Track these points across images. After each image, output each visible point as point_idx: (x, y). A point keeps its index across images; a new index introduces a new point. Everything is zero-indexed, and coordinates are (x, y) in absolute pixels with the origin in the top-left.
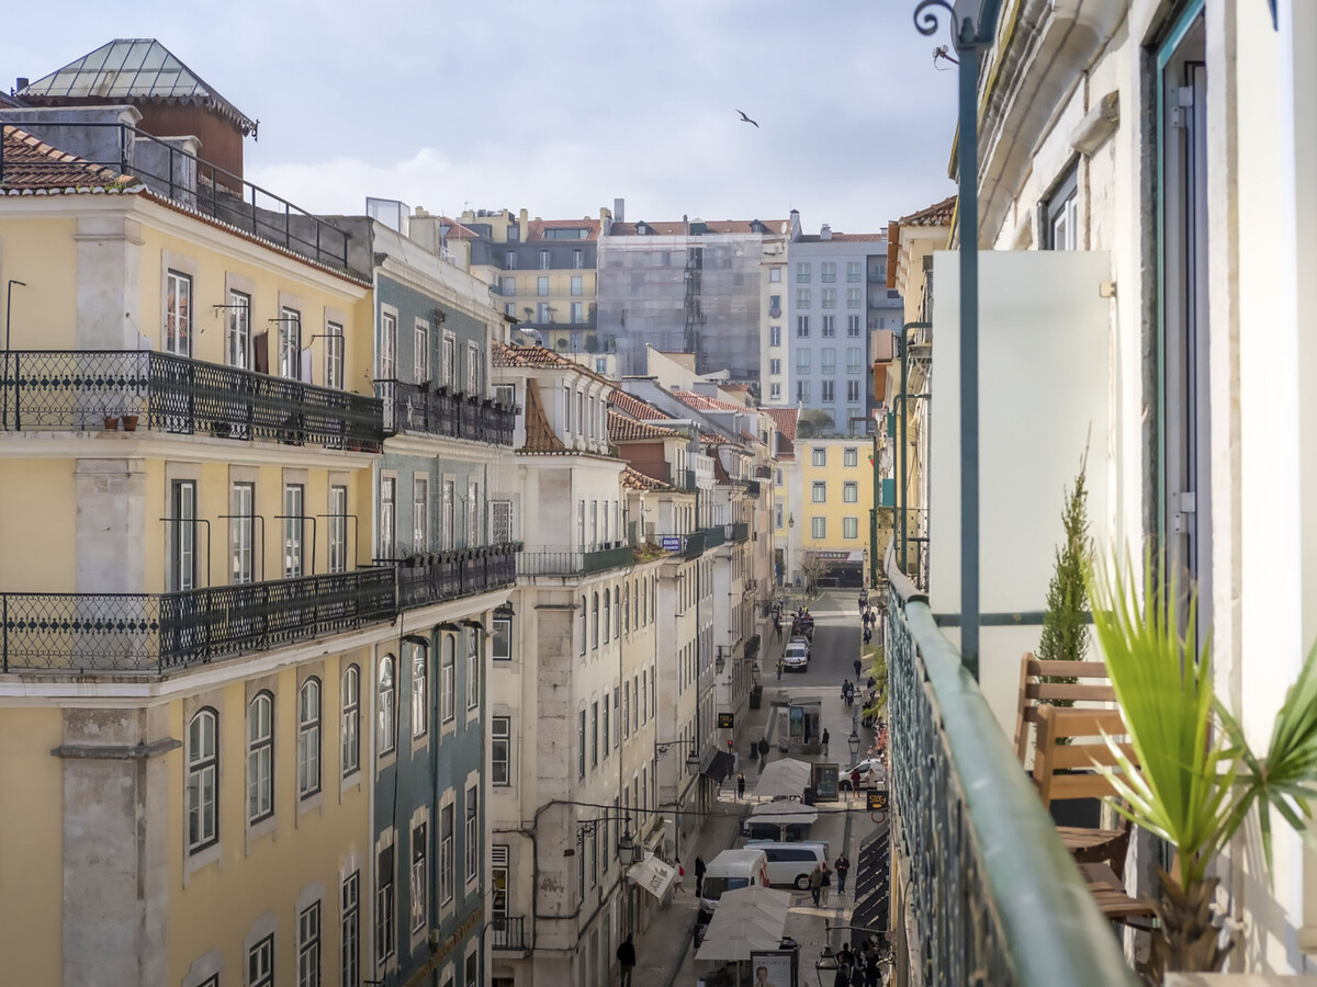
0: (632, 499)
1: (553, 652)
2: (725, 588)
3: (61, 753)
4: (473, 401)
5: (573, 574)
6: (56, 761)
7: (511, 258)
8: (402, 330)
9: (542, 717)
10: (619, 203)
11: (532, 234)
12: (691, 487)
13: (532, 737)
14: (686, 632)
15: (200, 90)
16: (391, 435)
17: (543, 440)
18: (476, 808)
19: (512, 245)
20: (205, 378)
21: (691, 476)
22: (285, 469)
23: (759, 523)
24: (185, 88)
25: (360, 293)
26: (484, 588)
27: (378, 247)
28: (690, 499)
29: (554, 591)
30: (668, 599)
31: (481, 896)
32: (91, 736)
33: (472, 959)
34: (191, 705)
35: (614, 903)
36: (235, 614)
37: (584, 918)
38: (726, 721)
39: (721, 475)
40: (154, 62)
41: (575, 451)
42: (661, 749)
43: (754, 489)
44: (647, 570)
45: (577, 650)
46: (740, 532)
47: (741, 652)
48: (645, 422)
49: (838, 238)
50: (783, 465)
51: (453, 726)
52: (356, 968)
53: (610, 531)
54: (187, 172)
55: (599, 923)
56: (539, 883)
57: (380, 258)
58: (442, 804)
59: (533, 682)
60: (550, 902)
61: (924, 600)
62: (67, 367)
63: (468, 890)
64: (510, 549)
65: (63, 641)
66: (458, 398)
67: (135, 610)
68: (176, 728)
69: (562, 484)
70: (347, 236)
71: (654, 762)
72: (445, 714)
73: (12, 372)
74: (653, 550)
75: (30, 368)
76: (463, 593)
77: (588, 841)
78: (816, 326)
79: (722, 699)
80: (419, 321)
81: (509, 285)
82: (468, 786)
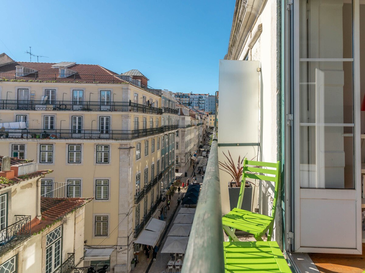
0: (192, 120)
1: (183, 136)
2: (202, 129)
3: (120, 148)
4: (173, 110)
5: (185, 128)
6: (119, 150)
7: (181, 97)
8: (165, 102)
9: (182, 142)
10: (192, 92)
11: (183, 95)
12: (198, 119)
13: (180, 144)
14: (197, 133)
15: (142, 75)
16: (163, 113)
17: (182, 114)
18: (173, 152)
19: (181, 96)
20: (139, 106)
21: (198, 118)
22: (150, 116)
23: (205, 123)
24: (140, 75)
25: (160, 98)
26: (175, 129)
27: (162, 93)
28: (198, 120)
29: (183, 129)
30: (195, 130)
31: (174, 161)
32: (123, 147)
33: (173, 168)
34: (137, 143)
35: (189, 161)
36: (142, 132)
37: (186, 163)
38: (201, 142)
39: (201, 118)
40: (137, 72)
41: (185, 115)
42: (194, 145)
43: (204, 120)
44: (193, 127)
45: (185, 135)
46: (203, 124)
47: (203, 135)
48: (193, 113)
49: (213, 96)
50: (207, 117)
51: (171, 144)
52: (159, 171)
53: (189, 123)
54: (139, 83)
55: (188, 163)
56: (181, 159)
57: (162, 94)
58: (170, 152)
59: (181, 139)
60: (182, 161)
61: (217, 140)
62: (121, 104)
63: (173, 161)
64: (178, 125)
65: (120, 136)
66: (171, 109)
67: (129, 132)
68: (135, 146)
69: (184, 119)
70: (159, 91)
71: (194, 147)
72: (170, 142)
73: (114, 104)
74: (194, 125)
75: (116, 104)
76: (172, 130)
77: (186, 155)
78: (211, 104)
79: (201, 140)
80: (167, 101)
81: (181, 100)
82: (173, 150)
